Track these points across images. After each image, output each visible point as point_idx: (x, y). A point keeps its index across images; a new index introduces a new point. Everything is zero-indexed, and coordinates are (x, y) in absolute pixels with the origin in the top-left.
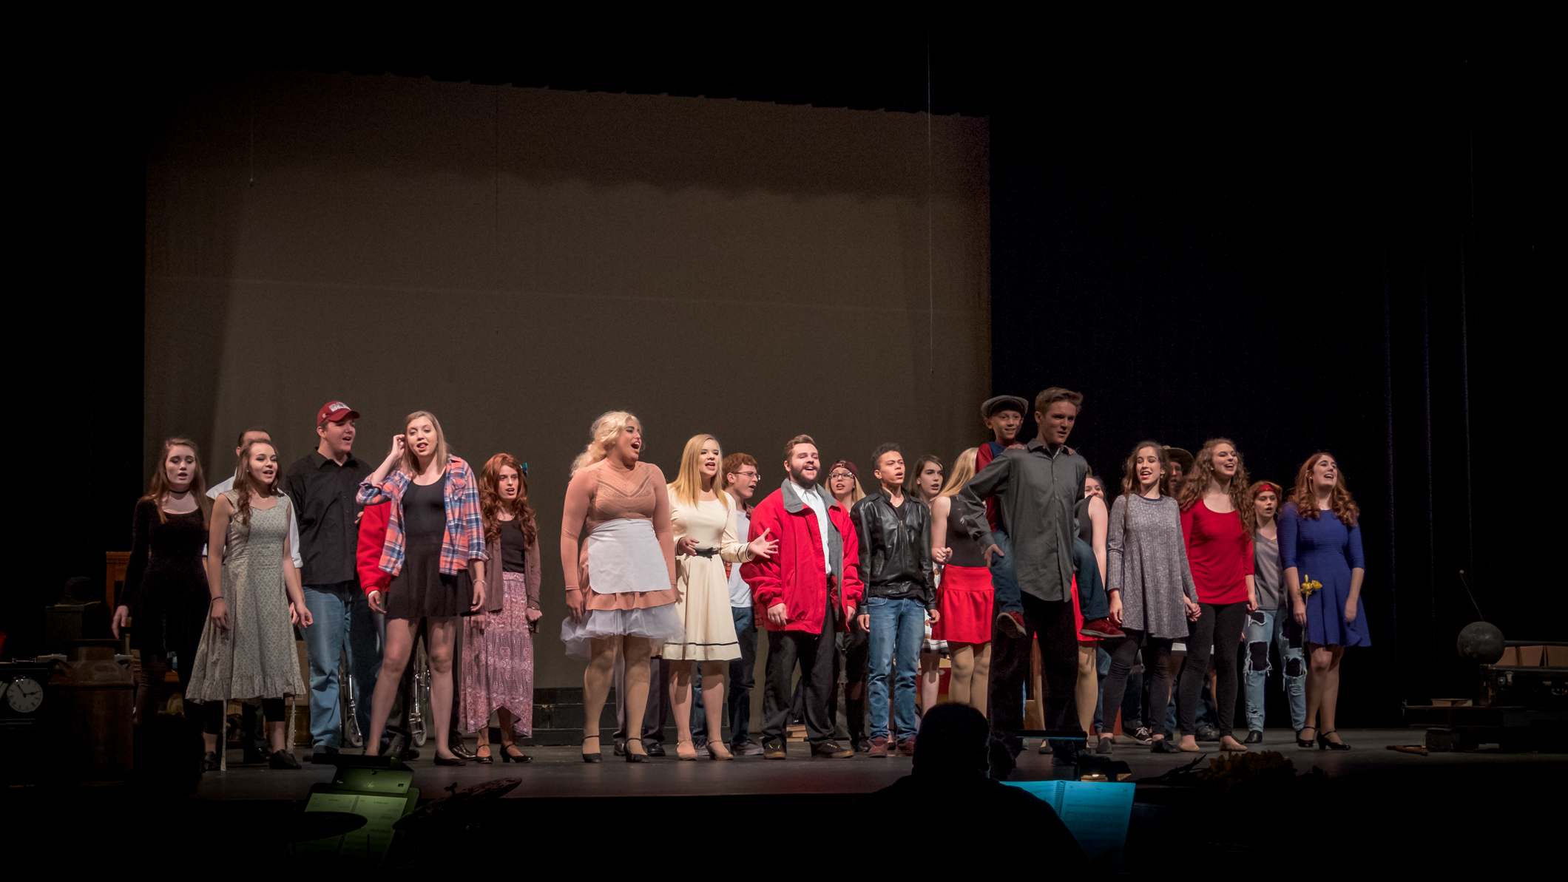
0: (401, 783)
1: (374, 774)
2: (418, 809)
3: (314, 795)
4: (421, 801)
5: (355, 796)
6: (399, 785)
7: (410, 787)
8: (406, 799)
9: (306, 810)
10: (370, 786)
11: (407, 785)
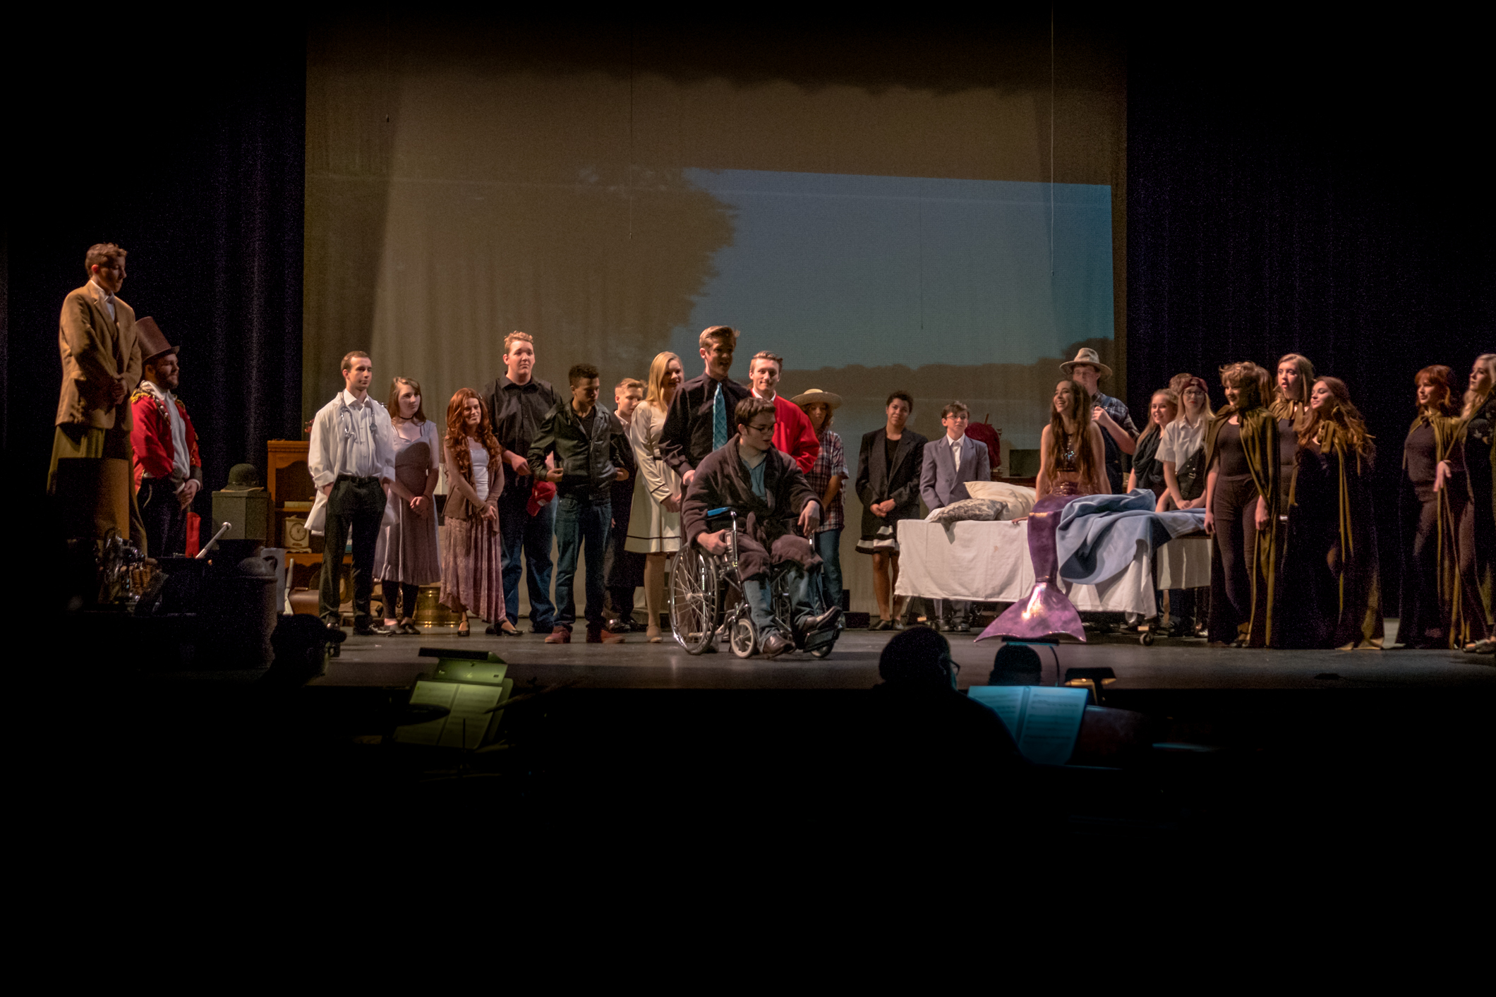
0: (496, 674)
1: (473, 665)
2: (511, 700)
3: (420, 683)
4: (515, 691)
5: (453, 686)
6: (495, 676)
7: (506, 676)
8: (500, 689)
9: (412, 701)
10: (469, 676)
11: (501, 675)
